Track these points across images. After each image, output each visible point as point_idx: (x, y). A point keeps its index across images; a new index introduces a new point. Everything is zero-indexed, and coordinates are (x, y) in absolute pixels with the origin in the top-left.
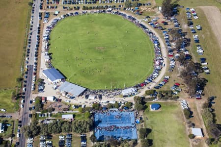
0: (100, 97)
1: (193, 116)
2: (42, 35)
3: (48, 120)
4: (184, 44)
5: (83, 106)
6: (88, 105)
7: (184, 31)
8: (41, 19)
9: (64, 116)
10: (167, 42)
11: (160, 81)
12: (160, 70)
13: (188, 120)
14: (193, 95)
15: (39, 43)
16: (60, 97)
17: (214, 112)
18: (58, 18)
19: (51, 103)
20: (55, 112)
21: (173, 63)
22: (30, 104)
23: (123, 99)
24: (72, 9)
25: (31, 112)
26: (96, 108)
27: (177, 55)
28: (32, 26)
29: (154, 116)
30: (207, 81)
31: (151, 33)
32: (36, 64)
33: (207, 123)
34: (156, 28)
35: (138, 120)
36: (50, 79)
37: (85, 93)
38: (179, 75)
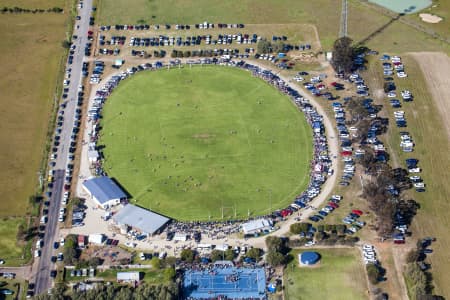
0: (198, 237)
1: (386, 279)
2: (86, 108)
3: (89, 283)
4: (374, 129)
5: (161, 255)
6: (171, 254)
7: (375, 103)
8: (87, 75)
9: (121, 276)
10: (339, 125)
11: (321, 206)
12: (323, 183)
13: (376, 287)
14: (388, 234)
15: (79, 124)
16: (114, 235)
17: (429, 271)
18: (120, 73)
19: (97, 249)
20: (105, 267)
21: (350, 169)
22: (54, 250)
23: (243, 241)
24: (150, 56)
25: (55, 267)
26: (188, 259)
27: (359, 151)
28: (67, 90)
29: (306, 276)
30: (418, 206)
31: (308, 105)
32: (71, 167)
33: (413, 293)
34: (318, 95)
35: (272, 286)
36: (98, 198)
37: (167, 229)
38: (361, 193)
